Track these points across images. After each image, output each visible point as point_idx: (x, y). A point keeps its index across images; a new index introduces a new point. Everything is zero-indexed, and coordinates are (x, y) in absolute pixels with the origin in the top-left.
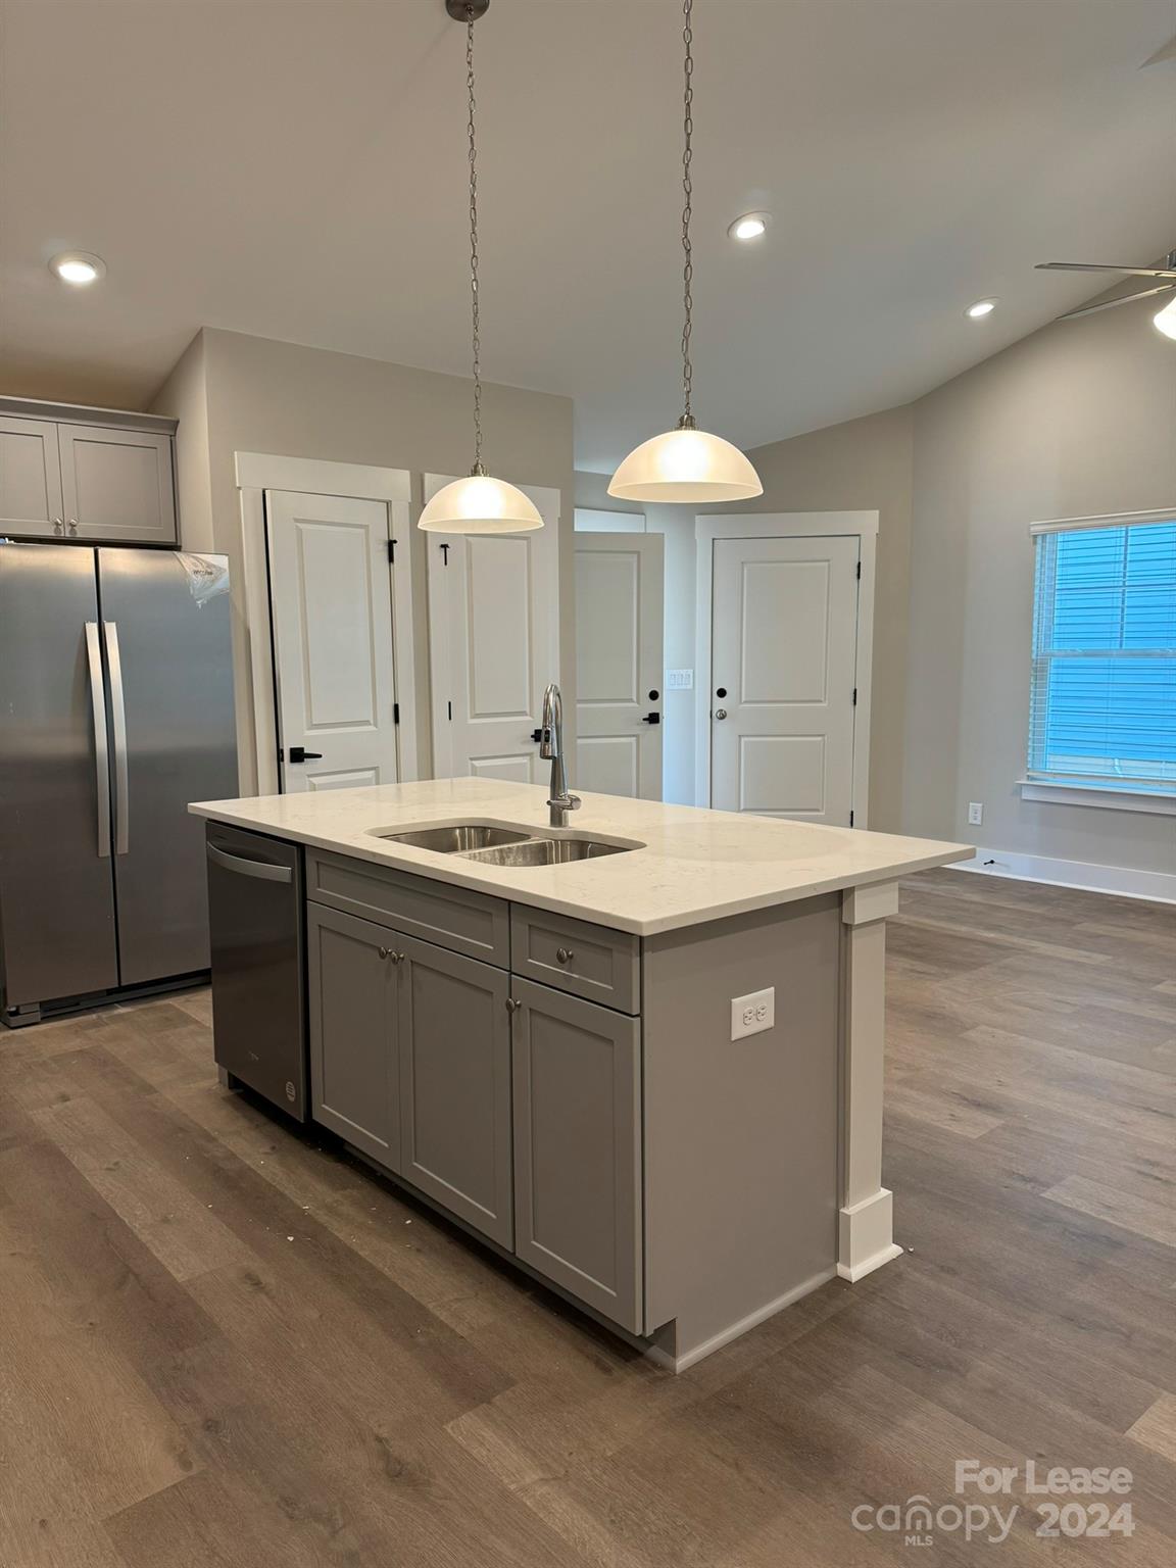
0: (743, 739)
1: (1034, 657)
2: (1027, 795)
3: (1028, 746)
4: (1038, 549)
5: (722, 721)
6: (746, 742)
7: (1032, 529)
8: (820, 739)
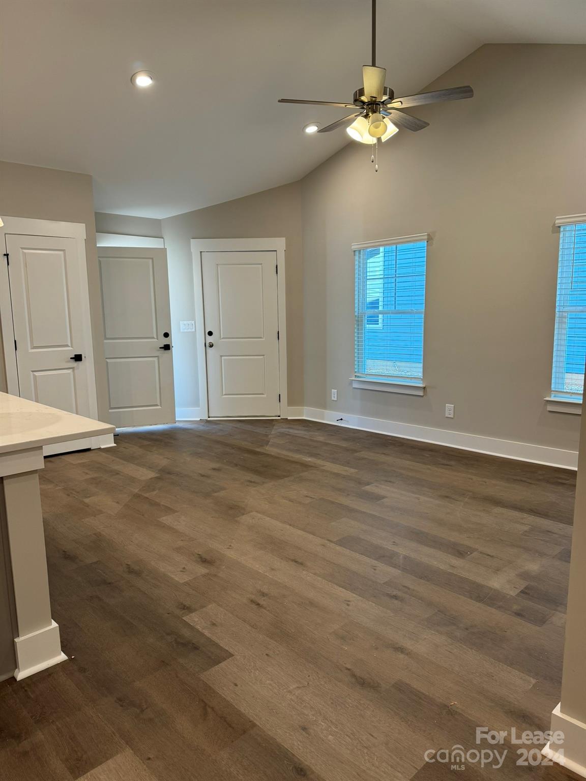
0: (223, 358)
1: (356, 314)
2: (355, 385)
3: (355, 360)
4: (357, 258)
5: (211, 348)
6: (224, 359)
7: (353, 247)
8: (262, 357)
